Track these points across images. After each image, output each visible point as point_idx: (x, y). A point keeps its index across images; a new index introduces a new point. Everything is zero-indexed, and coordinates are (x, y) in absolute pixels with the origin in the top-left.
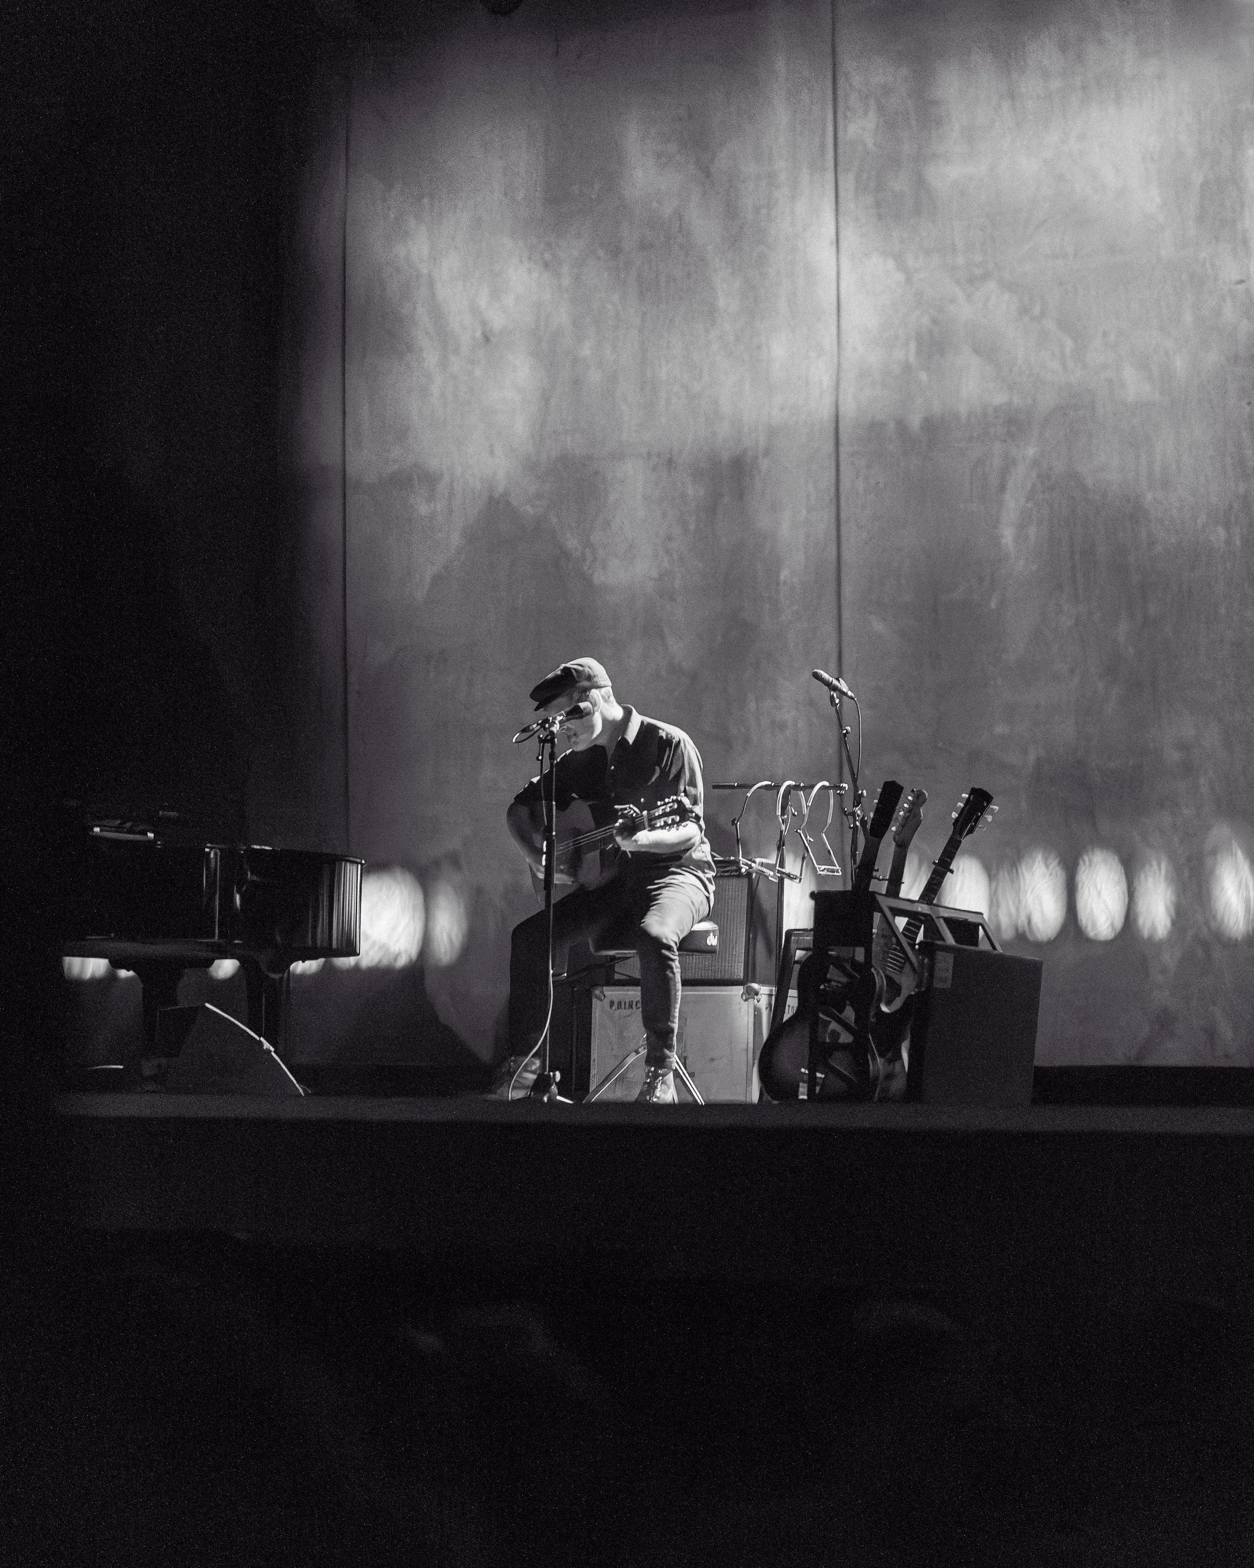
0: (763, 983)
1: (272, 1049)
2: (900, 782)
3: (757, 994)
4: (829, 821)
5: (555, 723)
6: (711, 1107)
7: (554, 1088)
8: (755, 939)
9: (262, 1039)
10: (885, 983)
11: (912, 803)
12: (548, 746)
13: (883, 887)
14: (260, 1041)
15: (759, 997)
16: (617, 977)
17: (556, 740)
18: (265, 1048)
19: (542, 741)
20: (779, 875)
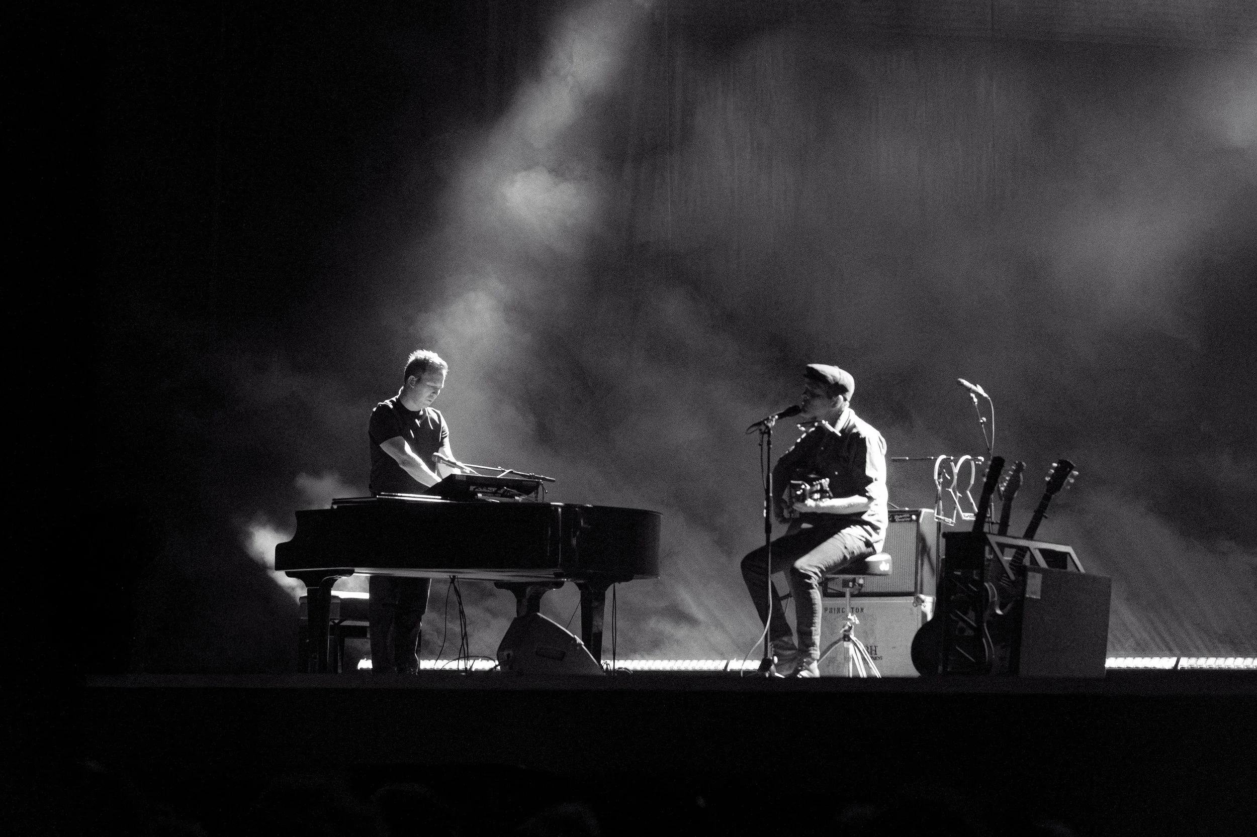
0: (928, 594)
1: (583, 643)
2: (1003, 456)
3: (923, 602)
4: (972, 482)
5: (772, 420)
6: (885, 680)
7: (773, 667)
8: (922, 564)
9: (576, 636)
10: (996, 593)
11: (1015, 471)
12: (766, 436)
13: (996, 528)
14: (575, 638)
15: (925, 604)
16: (829, 591)
17: (772, 432)
18: (577, 642)
19: (763, 433)
20: (937, 520)
